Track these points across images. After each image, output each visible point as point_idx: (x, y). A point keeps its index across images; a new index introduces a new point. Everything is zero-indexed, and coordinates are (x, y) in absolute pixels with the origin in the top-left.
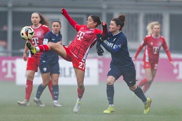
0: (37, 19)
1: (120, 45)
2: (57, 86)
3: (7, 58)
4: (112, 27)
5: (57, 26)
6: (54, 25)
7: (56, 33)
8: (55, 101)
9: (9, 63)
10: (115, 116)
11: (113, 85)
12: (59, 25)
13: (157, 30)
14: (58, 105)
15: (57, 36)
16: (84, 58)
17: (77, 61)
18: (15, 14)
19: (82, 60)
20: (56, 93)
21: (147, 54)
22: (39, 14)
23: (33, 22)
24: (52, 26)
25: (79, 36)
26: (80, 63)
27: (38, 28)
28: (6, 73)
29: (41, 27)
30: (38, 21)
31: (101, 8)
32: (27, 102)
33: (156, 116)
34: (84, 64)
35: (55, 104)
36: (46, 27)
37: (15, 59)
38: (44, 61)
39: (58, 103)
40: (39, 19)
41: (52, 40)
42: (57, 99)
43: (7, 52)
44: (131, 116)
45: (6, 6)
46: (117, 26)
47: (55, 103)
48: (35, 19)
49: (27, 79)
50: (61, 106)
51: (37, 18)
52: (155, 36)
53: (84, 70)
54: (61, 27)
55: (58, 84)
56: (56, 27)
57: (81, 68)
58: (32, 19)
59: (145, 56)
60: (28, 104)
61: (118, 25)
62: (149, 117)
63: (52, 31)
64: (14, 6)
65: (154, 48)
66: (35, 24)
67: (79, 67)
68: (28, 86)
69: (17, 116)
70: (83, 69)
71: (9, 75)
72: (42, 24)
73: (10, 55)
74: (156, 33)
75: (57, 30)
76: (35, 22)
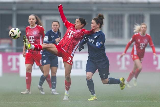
0: (33, 21)
1: (102, 42)
2: (56, 76)
3: (12, 54)
4: (93, 25)
5: (57, 26)
6: (54, 25)
7: (56, 32)
8: (53, 90)
9: (14, 57)
10: (104, 102)
11: (92, 79)
12: (58, 25)
13: (144, 29)
14: (56, 93)
15: (56, 33)
16: (73, 53)
17: (67, 57)
18: (18, 16)
19: (71, 55)
20: (54, 83)
21: (135, 49)
22: (35, 16)
23: (30, 23)
24: (52, 25)
25: (69, 35)
26: (69, 58)
27: (34, 28)
28: (11, 67)
29: (37, 27)
30: (34, 22)
31: (91, 10)
32: (28, 91)
33: (139, 101)
34: (72, 59)
35: (53, 93)
36: (41, 27)
37: (18, 55)
38: (44, 55)
39: (55, 91)
40: (35, 20)
41: (52, 37)
42: (54, 88)
43: (12, 49)
44: (118, 102)
45: (11, 10)
46: (97, 25)
47: (53, 91)
48: (31, 20)
49: (26, 72)
50: (58, 94)
51: (33, 19)
52: (142, 34)
53: (72, 65)
54: (59, 26)
55: (56, 75)
56: (55, 27)
57: (70, 62)
58: (29, 21)
59: (133, 50)
60: (30, 93)
61: (98, 23)
62: (133, 102)
63: (52, 30)
64: (18, 10)
65: (141, 44)
66: (32, 24)
67: (68, 61)
68: (28, 78)
69: (20, 103)
70: (71, 63)
71: (14, 68)
72: (38, 24)
73: (14, 51)
74: (143, 32)
75: (56, 29)
76: (32, 23)
